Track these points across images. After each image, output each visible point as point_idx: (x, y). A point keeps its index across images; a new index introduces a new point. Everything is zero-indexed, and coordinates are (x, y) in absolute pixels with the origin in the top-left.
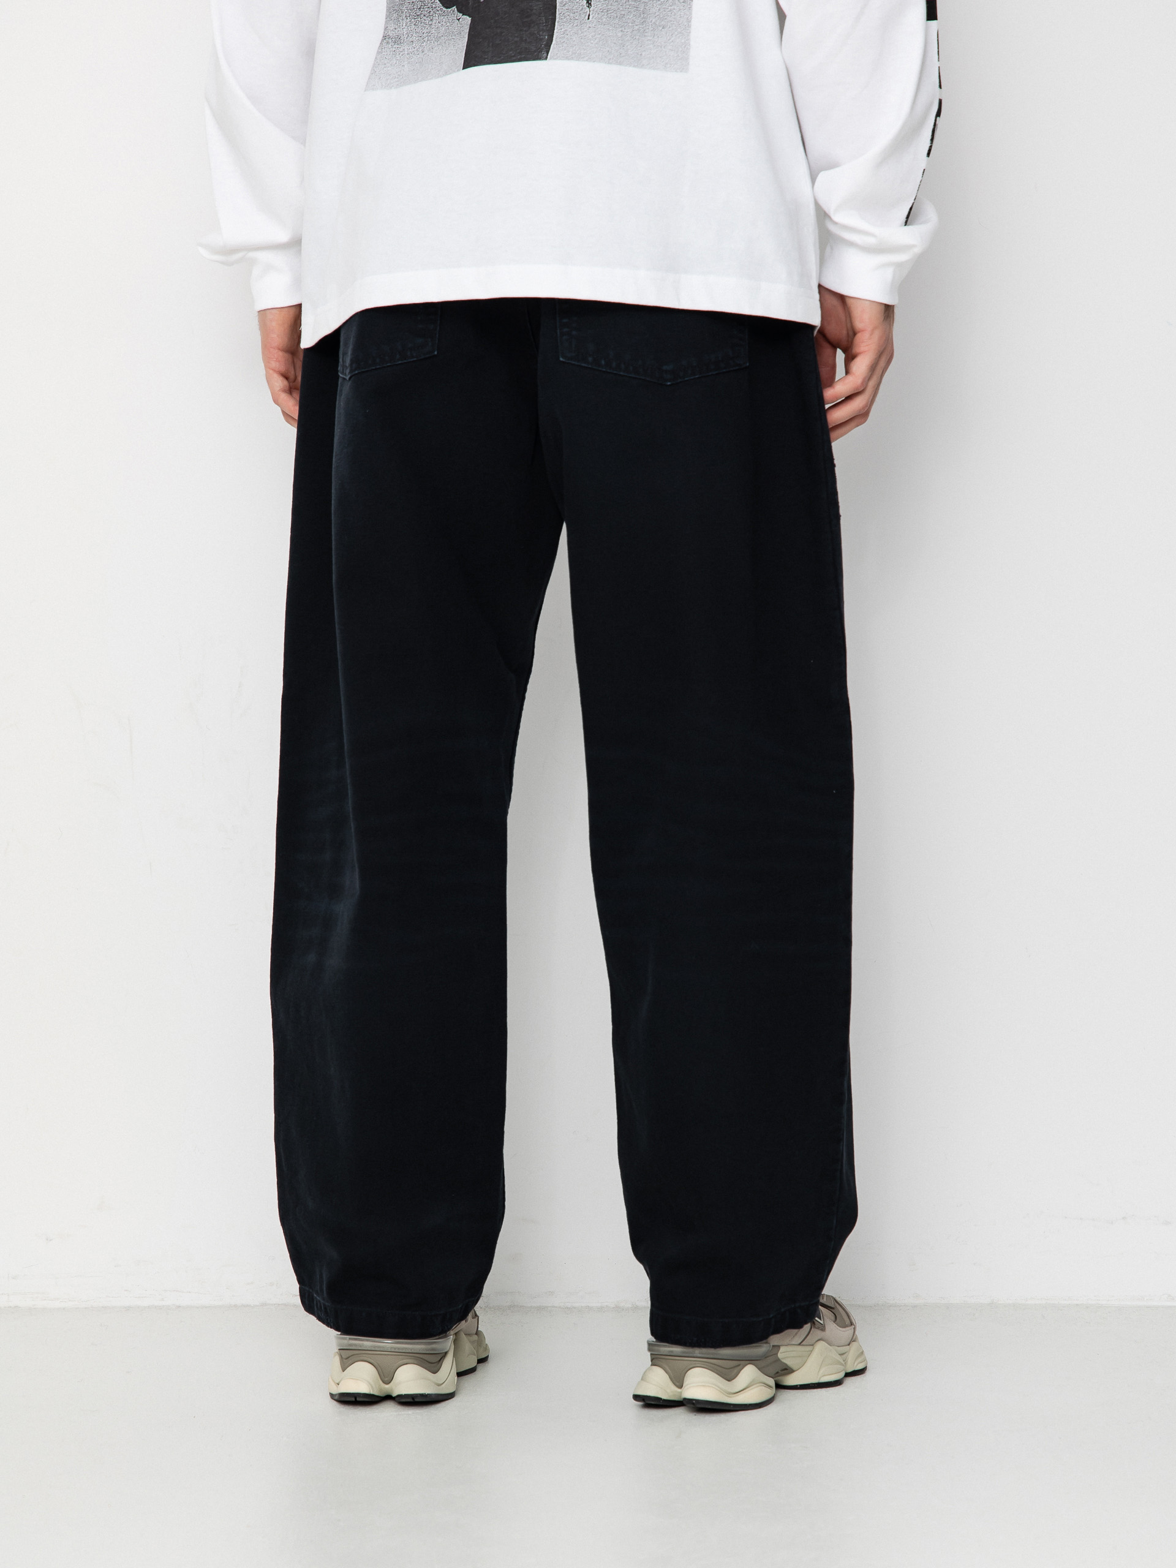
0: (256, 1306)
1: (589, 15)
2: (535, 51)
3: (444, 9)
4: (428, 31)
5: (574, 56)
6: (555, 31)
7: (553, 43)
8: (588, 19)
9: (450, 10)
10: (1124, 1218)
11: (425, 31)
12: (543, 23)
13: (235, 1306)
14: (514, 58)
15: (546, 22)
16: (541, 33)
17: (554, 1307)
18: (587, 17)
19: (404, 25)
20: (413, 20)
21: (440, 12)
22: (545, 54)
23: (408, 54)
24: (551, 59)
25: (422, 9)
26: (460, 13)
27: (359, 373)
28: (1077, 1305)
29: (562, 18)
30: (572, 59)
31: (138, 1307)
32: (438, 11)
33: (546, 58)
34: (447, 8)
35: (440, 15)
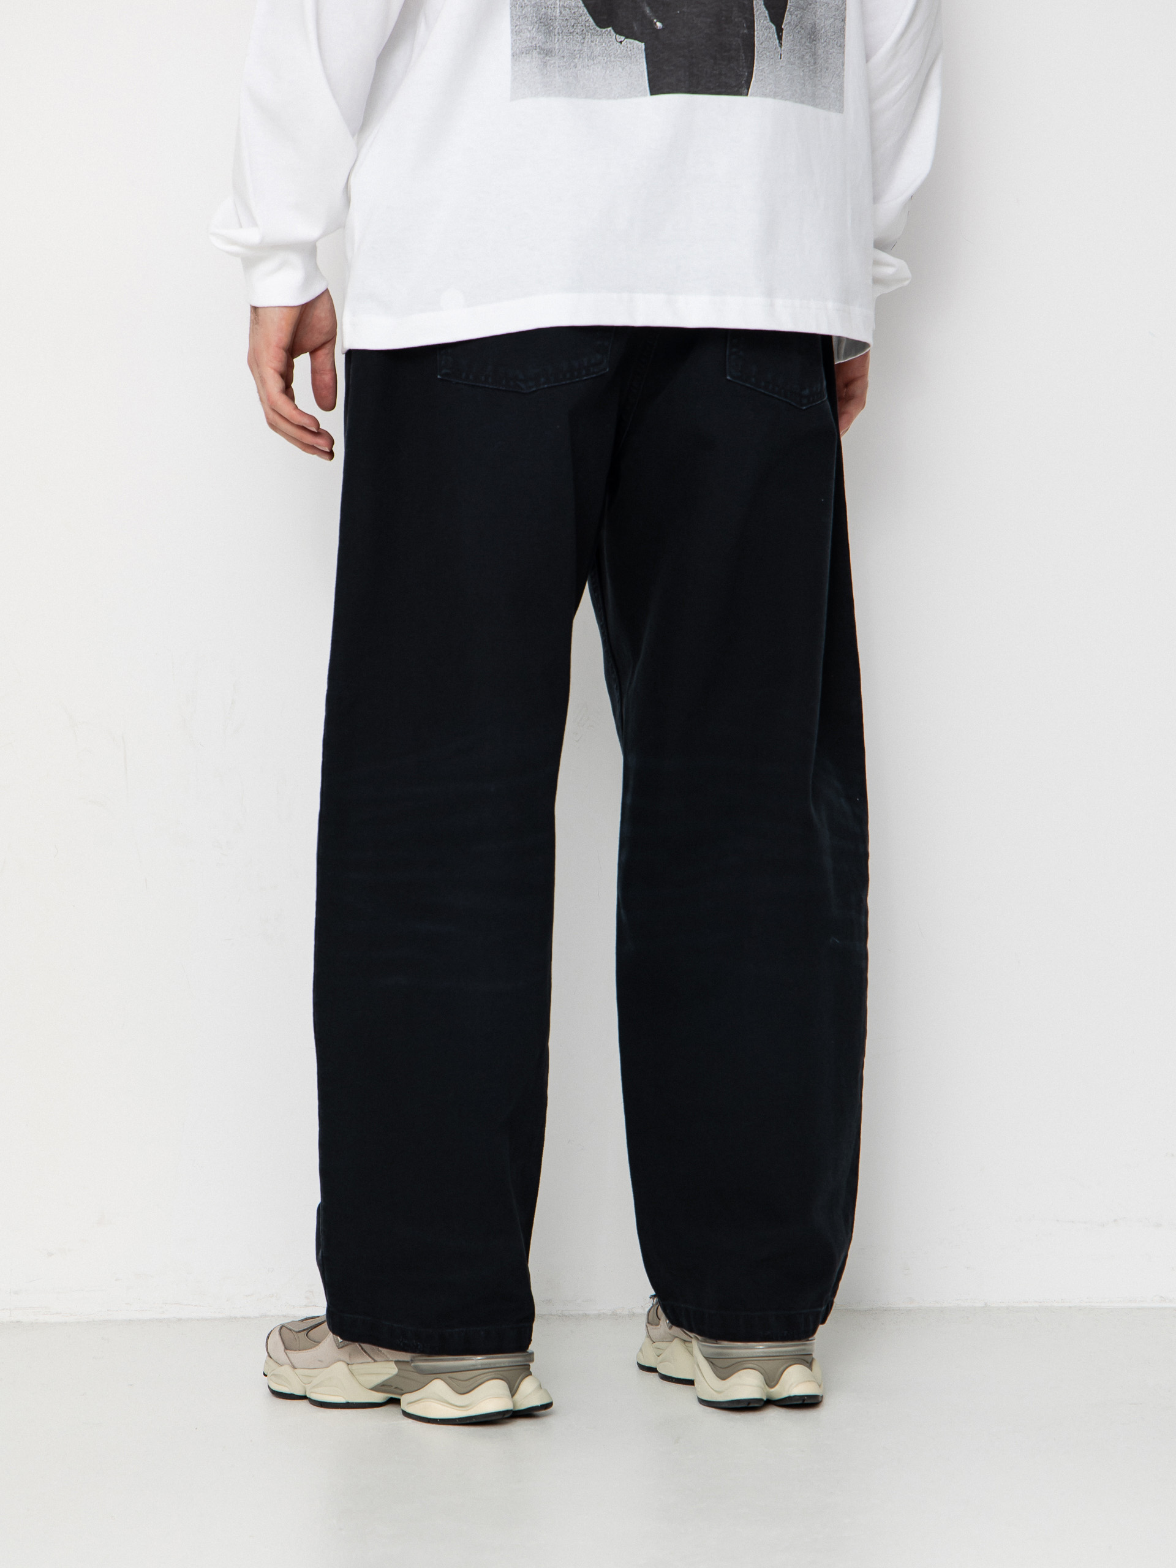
0: (256, 1317)
1: (781, 55)
2: (735, 86)
3: (598, 28)
4: (580, 49)
5: (771, 94)
6: (755, 68)
7: (753, 79)
8: (781, 58)
9: (604, 30)
10: (1115, 1220)
11: (577, 48)
12: (742, 59)
13: (235, 1318)
14: (713, 91)
15: (745, 59)
16: (741, 69)
17: (551, 1315)
18: (779, 57)
19: (556, 40)
20: (565, 37)
21: (593, 31)
22: (746, 91)
23: (559, 67)
24: (751, 96)
25: (575, 27)
26: (621, 34)
27: (548, 388)
28: (1070, 1307)
29: (760, 56)
30: (770, 96)
31: (139, 1321)
32: (591, 29)
33: (747, 95)
34: (600, 27)
35: (592, 34)
